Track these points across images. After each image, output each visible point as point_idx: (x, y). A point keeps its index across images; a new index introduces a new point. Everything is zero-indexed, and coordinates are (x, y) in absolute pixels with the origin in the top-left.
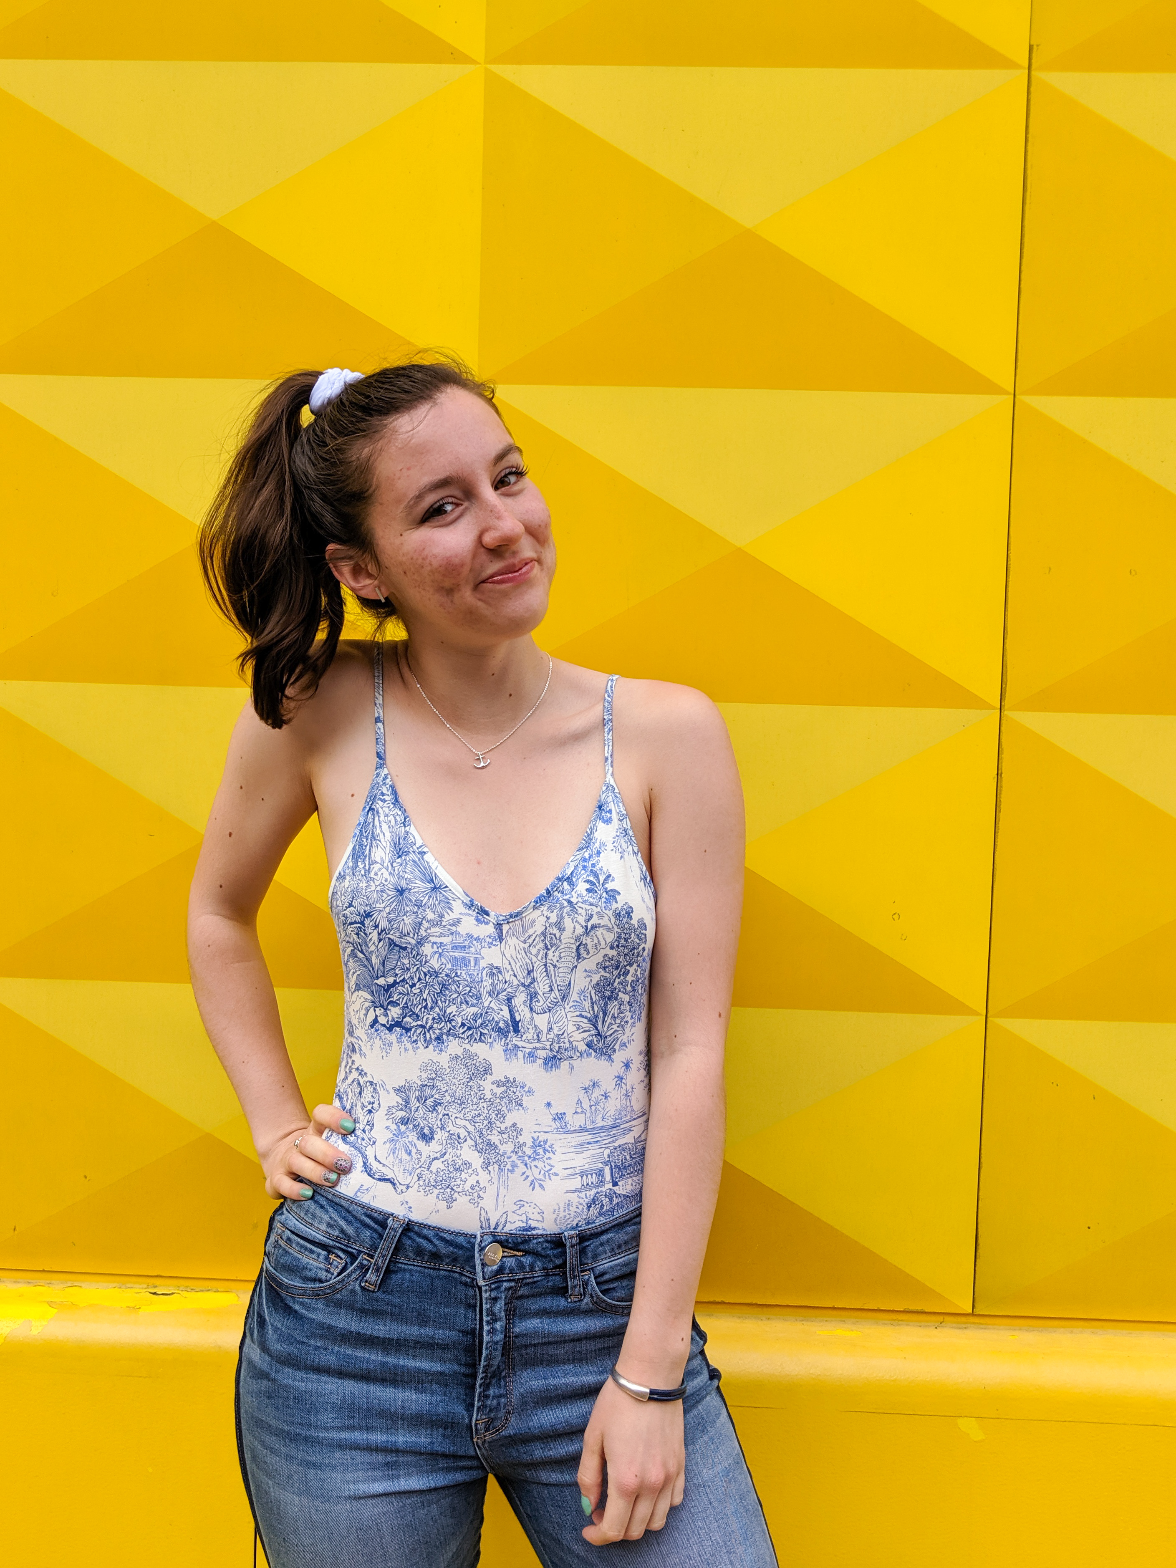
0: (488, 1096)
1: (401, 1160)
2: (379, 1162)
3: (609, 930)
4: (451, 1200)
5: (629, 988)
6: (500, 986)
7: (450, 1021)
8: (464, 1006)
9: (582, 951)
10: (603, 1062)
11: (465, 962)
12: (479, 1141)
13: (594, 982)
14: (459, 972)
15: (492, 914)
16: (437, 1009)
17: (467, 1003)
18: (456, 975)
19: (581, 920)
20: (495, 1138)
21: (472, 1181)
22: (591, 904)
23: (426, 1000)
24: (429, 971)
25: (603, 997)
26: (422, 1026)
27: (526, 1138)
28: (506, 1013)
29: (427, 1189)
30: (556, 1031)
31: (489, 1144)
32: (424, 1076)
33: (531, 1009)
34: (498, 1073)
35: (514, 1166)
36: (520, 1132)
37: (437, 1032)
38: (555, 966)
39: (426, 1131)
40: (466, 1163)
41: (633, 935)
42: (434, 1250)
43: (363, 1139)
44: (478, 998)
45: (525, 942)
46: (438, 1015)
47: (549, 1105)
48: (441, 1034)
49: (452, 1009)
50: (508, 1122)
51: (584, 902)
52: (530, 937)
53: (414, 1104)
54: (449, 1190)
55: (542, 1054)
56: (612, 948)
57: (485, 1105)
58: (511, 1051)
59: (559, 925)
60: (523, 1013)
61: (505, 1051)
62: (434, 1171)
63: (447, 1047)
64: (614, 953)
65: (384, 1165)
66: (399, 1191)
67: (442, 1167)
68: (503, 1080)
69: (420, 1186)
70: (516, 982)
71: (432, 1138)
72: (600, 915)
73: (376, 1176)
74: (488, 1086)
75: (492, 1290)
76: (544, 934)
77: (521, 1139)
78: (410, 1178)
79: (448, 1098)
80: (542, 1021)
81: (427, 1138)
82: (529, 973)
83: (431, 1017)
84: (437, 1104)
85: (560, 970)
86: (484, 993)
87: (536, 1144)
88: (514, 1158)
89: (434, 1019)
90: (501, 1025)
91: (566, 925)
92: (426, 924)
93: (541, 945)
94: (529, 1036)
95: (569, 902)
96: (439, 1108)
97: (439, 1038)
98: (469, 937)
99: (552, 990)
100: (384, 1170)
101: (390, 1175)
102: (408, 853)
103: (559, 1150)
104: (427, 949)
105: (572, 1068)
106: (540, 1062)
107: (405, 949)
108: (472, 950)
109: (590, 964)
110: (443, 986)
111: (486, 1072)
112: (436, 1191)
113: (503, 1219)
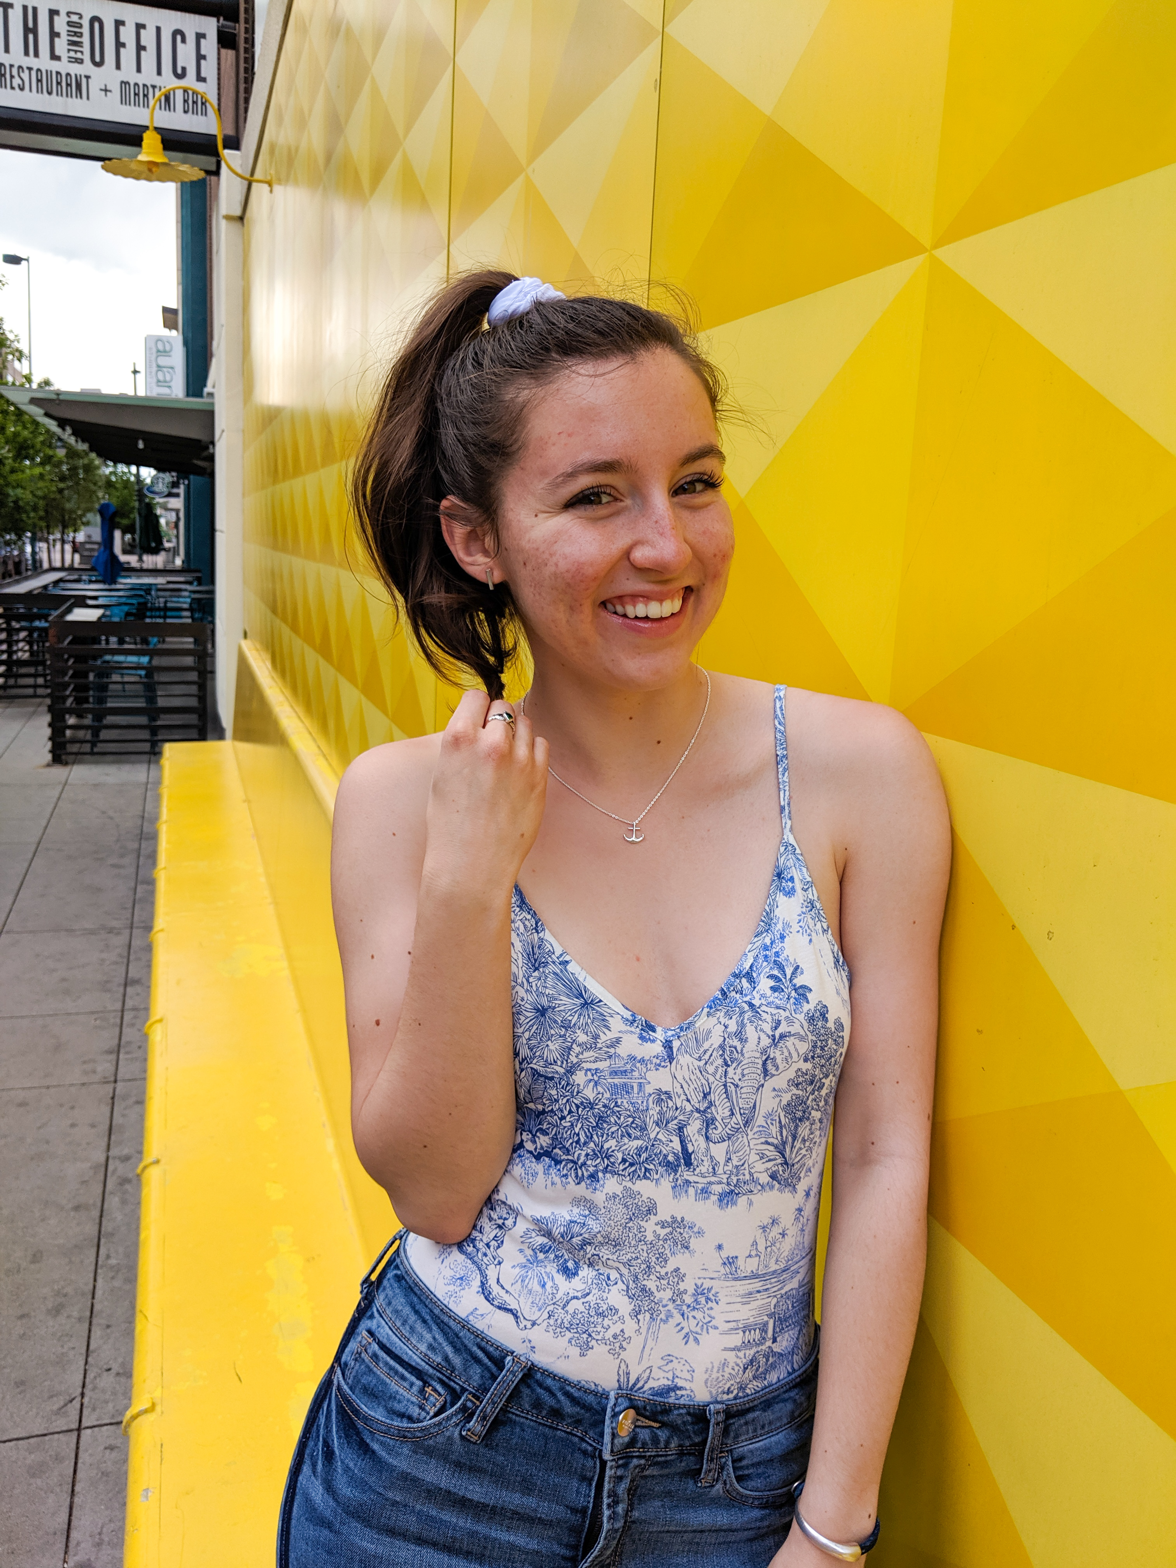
0: (651, 1238)
1: (530, 1292)
2: (502, 1287)
3: (802, 1039)
4: (585, 1349)
5: (822, 1104)
6: (670, 1113)
7: (609, 1156)
8: (626, 1140)
9: (770, 1066)
10: (787, 1195)
12: (632, 1285)
13: (784, 1102)
14: (619, 1101)
15: (661, 1029)
16: (592, 1145)
17: (629, 1135)
18: (616, 1105)
19: (767, 1028)
20: (651, 1284)
21: (615, 1329)
22: (778, 1008)
23: (578, 1135)
24: (582, 1103)
25: (794, 1119)
26: (572, 1161)
27: (688, 1285)
28: (676, 1145)
29: (558, 1330)
30: (735, 1161)
31: (644, 1289)
32: (574, 1213)
33: (707, 1138)
34: (664, 1214)
35: (669, 1315)
36: (682, 1278)
37: (591, 1169)
38: (737, 1086)
39: (570, 1267)
40: (613, 1310)
41: (830, 1041)
42: (556, 1406)
43: (485, 1255)
44: (643, 1129)
45: (700, 1059)
46: (593, 1151)
47: (720, 1247)
48: (597, 1172)
49: (611, 1144)
50: (670, 1267)
51: (769, 1004)
52: (705, 1052)
54: (585, 1336)
55: (717, 1189)
56: (806, 1060)
57: (645, 1247)
58: (681, 1187)
59: (740, 1035)
60: (697, 1143)
61: (674, 1188)
62: (571, 1311)
63: (602, 1185)
64: (809, 1065)
65: (507, 1292)
66: (522, 1326)
67: (582, 1309)
68: (669, 1220)
69: (549, 1325)
70: (689, 1108)
71: (575, 1274)
72: (790, 1021)
73: (495, 1303)
75: (618, 1467)
76: (722, 1047)
77: (682, 1286)
78: (538, 1314)
79: (600, 1237)
80: (719, 1151)
81: (569, 1272)
82: (705, 1096)
83: (584, 1153)
84: (587, 1243)
85: (743, 1091)
86: (652, 1125)
87: (699, 1291)
88: (671, 1306)
89: (587, 1155)
90: (671, 1158)
91: (748, 1035)
93: (720, 1061)
94: (703, 1169)
95: (751, 1005)
96: (588, 1247)
97: (593, 1177)
98: (633, 1058)
99: (733, 1114)
100: (506, 1297)
101: (513, 1305)
102: (546, 964)
103: (723, 1300)
104: (579, 1078)
105: (751, 1203)
106: (714, 1198)
107: (552, 1079)
108: (636, 1074)
109: (780, 1081)
110: (601, 1119)
111: (649, 1211)
112: (569, 1335)
113: (646, 1374)
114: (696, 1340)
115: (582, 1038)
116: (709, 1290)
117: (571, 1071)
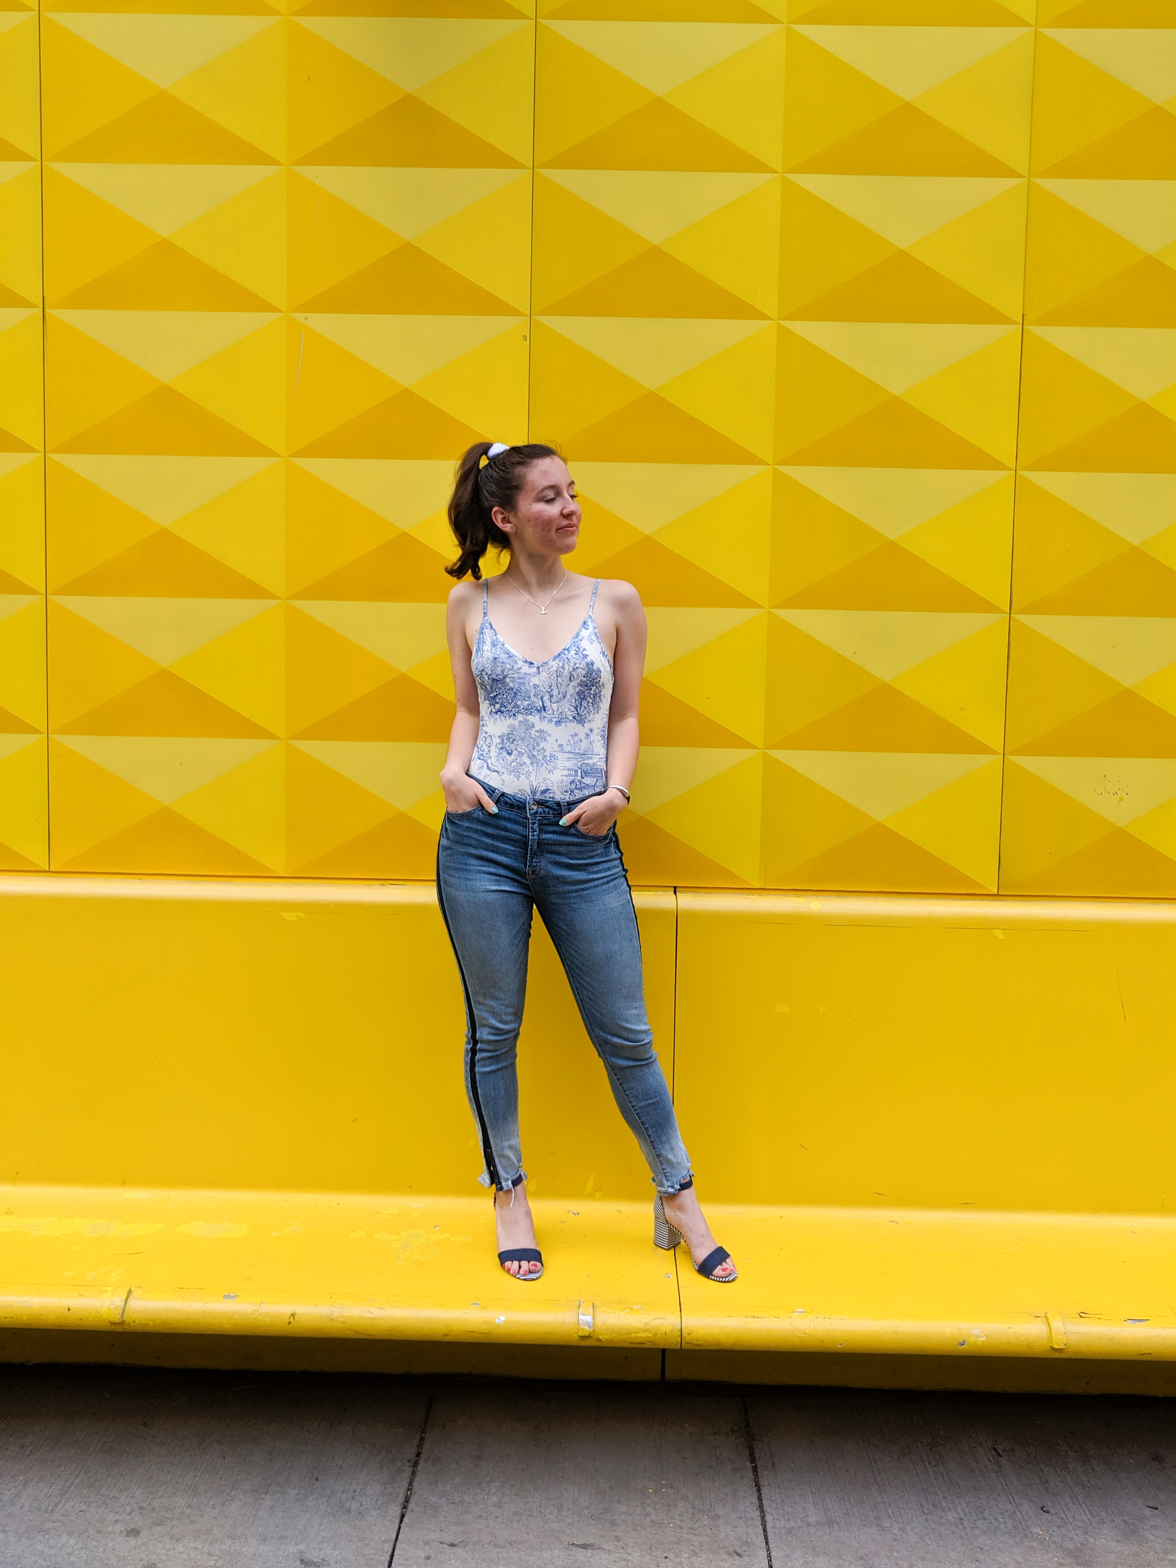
0: (533, 736)
1: (500, 763)
2: (493, 765)
3: (584, 669)
4: (519, 777)
5: (592, 696)
6: (538, 693)
7: (518, 707)
9: (572, 678)
10: (580, 726)
11: (523, 683)
12: (529, 754)
13: (576, 691)
14: (521, 688)
15: (535, 663)
16: (513, 703)
17: (525, 700)
19: (572, 665)
20: (535, 753)
21: (526, 769)
22: (576, 660)
23: (509, 700)
24: (510, 689)
25: (580, 698)
26: (508, 710)
27: (547, 753)
28: (541, 704)
29: (510, 773)
30: (560, 710)
31: (533, 755)
32: (509, 730)
33: (551, 702)
34: (537, 728)
35: (543, 764)
36: (545, 751)
37: (514, 712)
38: (561, 684)
39: (510, 751)
41: (594, 673)
42: (512, 803)
43: (486, 757)
44: (529, 697)
45: (549, 674)
46: (514, 705)
47: (557, 740)
49: (519, 703)
50: (541, 747)
51: (573, 659)
52: (551, 672)
53: (505, 741)
54: (517, 774)
55: (555, 720)
56: (584, 677)
57: (532, 740)
58: (542, 719)
59: (563, 668)
60: (547, 703)
61: (540, 719)
64: (585, 679)
66: (500, 775)
67: (516, 765)
68: (539, 730)
69: (507, 772)
70: (545, 691)
71: (512, 754)
72: (580, 664)
75: (533, 819)
76: (557, 671)
77: (545, 754)
78: (504, 769)
79: (518, 738)
80: (555, 706)
81: (510, 754)
82: (550, 687)
83: (511, 707)
84: (514, 740)
86: (532, 696)
87: (551, 756)
88: (543, 761)
89: (513, 707)
90: (539, 708)
91: (565, 668)
93: (556, 675)
94: (550, 712)
95: (567, 658)
96: (515, 742)
97: (514, 715)
98: (525, 674)
99: (559, 694)
100: (494, 767)
101: (497, 769)
102: (497, 645)
103: (560, 759)
104: (508, 680)
105: (566, 726)
106: (554, 723)
107: (499, 681)
108: (527, 679)
109: (575, 683)
110: (515, 694)
111: (532, 727)
112: (513, 774)
113: (538, 786)
114: (552, 773)
115: (508, 667)
116: (555, 755)
117: (505, 677)
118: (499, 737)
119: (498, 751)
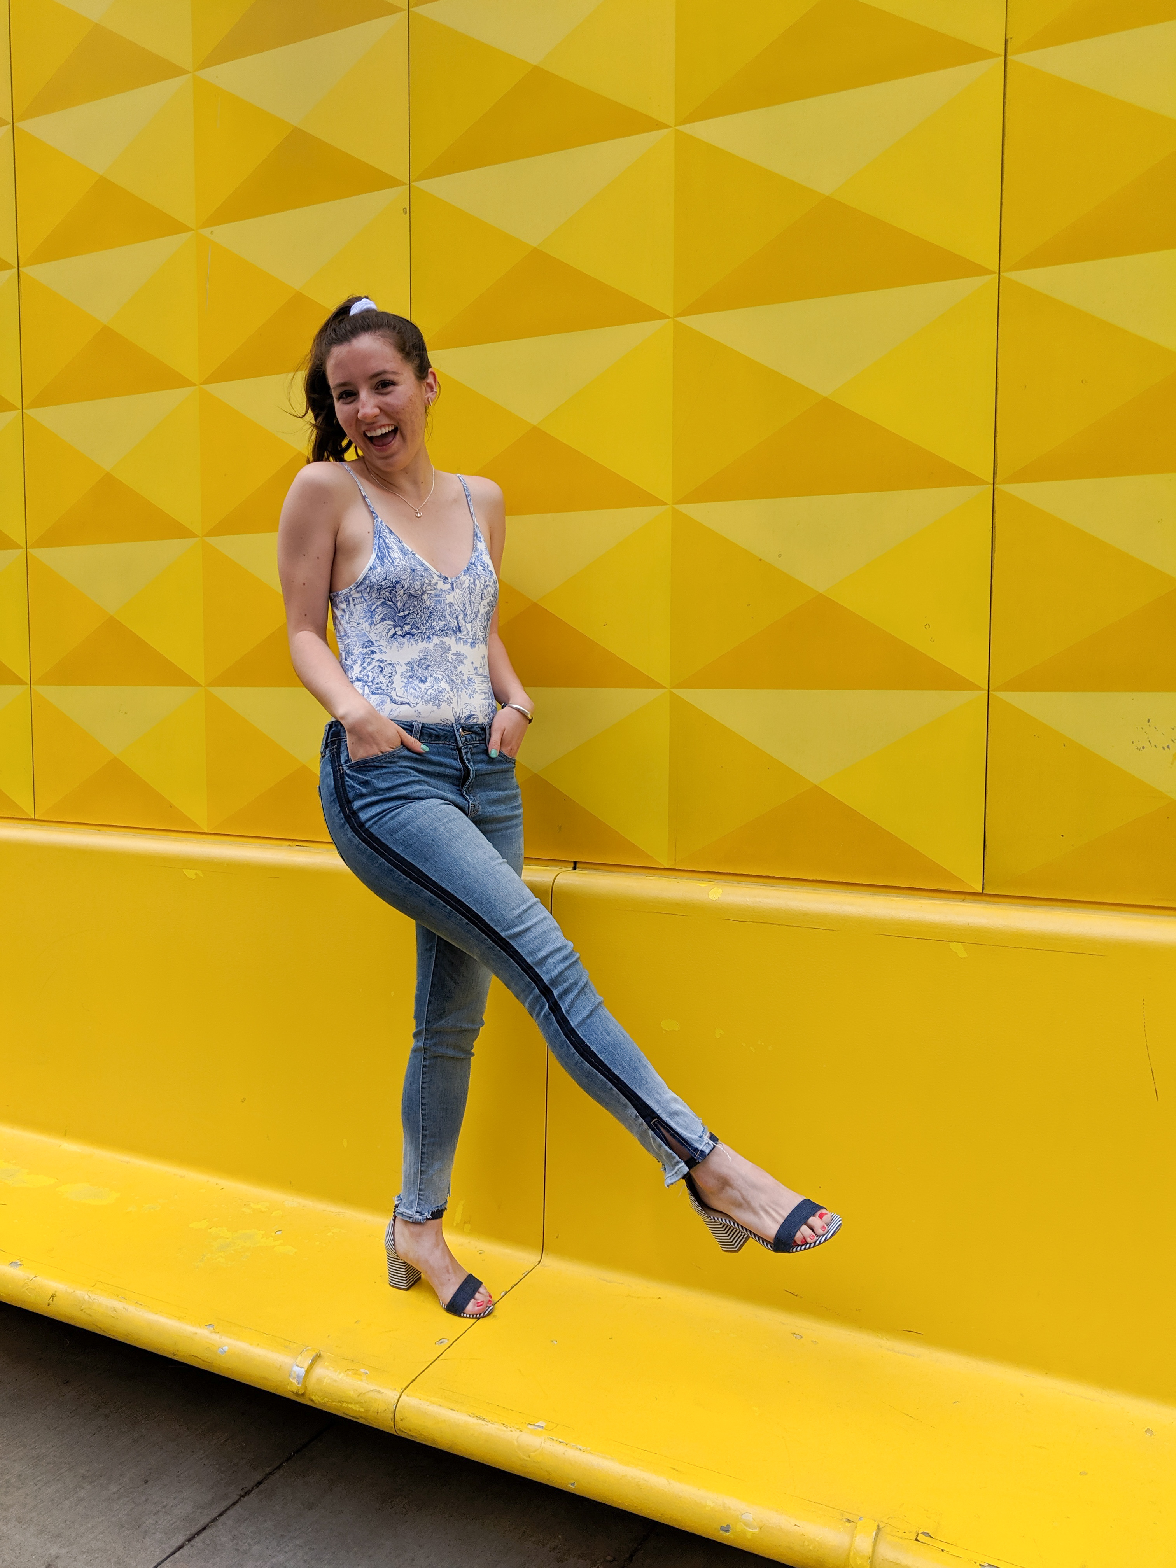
0: (450, 660)
1: (411, 694)
2: (400, 697)
4: (438, 706)
6: (453, 612)
7: (434, 629)
8: (440, 622)
9: (483, 596)
11: (440, 601)
12: (448, 679)
13: (486, 611)
15: (449, 579)
16: (428, 624)
17: (441, 620)
19: (483, 582)
20: (454, 678)
21: (447, 697)
22: (485, 576)
23: (423, 620)
24: (425, 607)
25: (487, 619)
26: (421, 633)
28: (456, 624)
29: (427, 702)
30: (475, 630)
31: (452, 680)
32: (421, 655)
33: (465, 621)
34: (454, 651)
35: (462, 689)
37: (428, 634)
38: (473, 602)
39: (423, 679)
40: (444, 689)
42: (437, 734)
43: (388, 690)
44: (445, 617)
45: (462, 591)
46: (428, 627)
47: (472, 663)
48: (430, 635)
49: (435, 623)
50: (459, 671)
51: (483, 574)
52: (464, 588)
53: (416, 668)
54: (437, 701)
55: (470, 640)
57: (449, 664)
58: (458, 640)
59: (474, 583)
60: (462, 624)
61: (456, 640)
63: (432, 641)
64: (493, 599)
65: (402, 698)
68: (456, 653)
69: (423, 702)
70: (459, 610)
71: (426, 681)
72: (489, 581)
73: (399, 703)
74: (450, 656)
76: (469, 587)
77: (464, 678)
78: (416, 701)
79: (433, 663)
80: (468, 626)
81: (423, 682)
82: (464, 605)
83: (425, 628)
84: (428, 666)
85: (475, 604)
86: (448, 616)
87: (469, 680)
88: (462, 686)
89: (426, 628)
90: (454, 629)
91: (477, 584)
92: (425, 585)
93: (468, 592)
94: (465, 633)
95: (477, 574)
96: (429, 668)
97: (429, 637)
98: (441, 590)
99: (472, 613)
100: (402, 699)
101: (406, 701)
103: (477, 682)
104: (424, 596)
106: (469, 644)
108: (442, 596)
110: (431, 613)
111: (449, 650)
112: (431, 703)
113: (461, 712)
114: (472, 697)
118: (407, 664)
119: (405, 680)
